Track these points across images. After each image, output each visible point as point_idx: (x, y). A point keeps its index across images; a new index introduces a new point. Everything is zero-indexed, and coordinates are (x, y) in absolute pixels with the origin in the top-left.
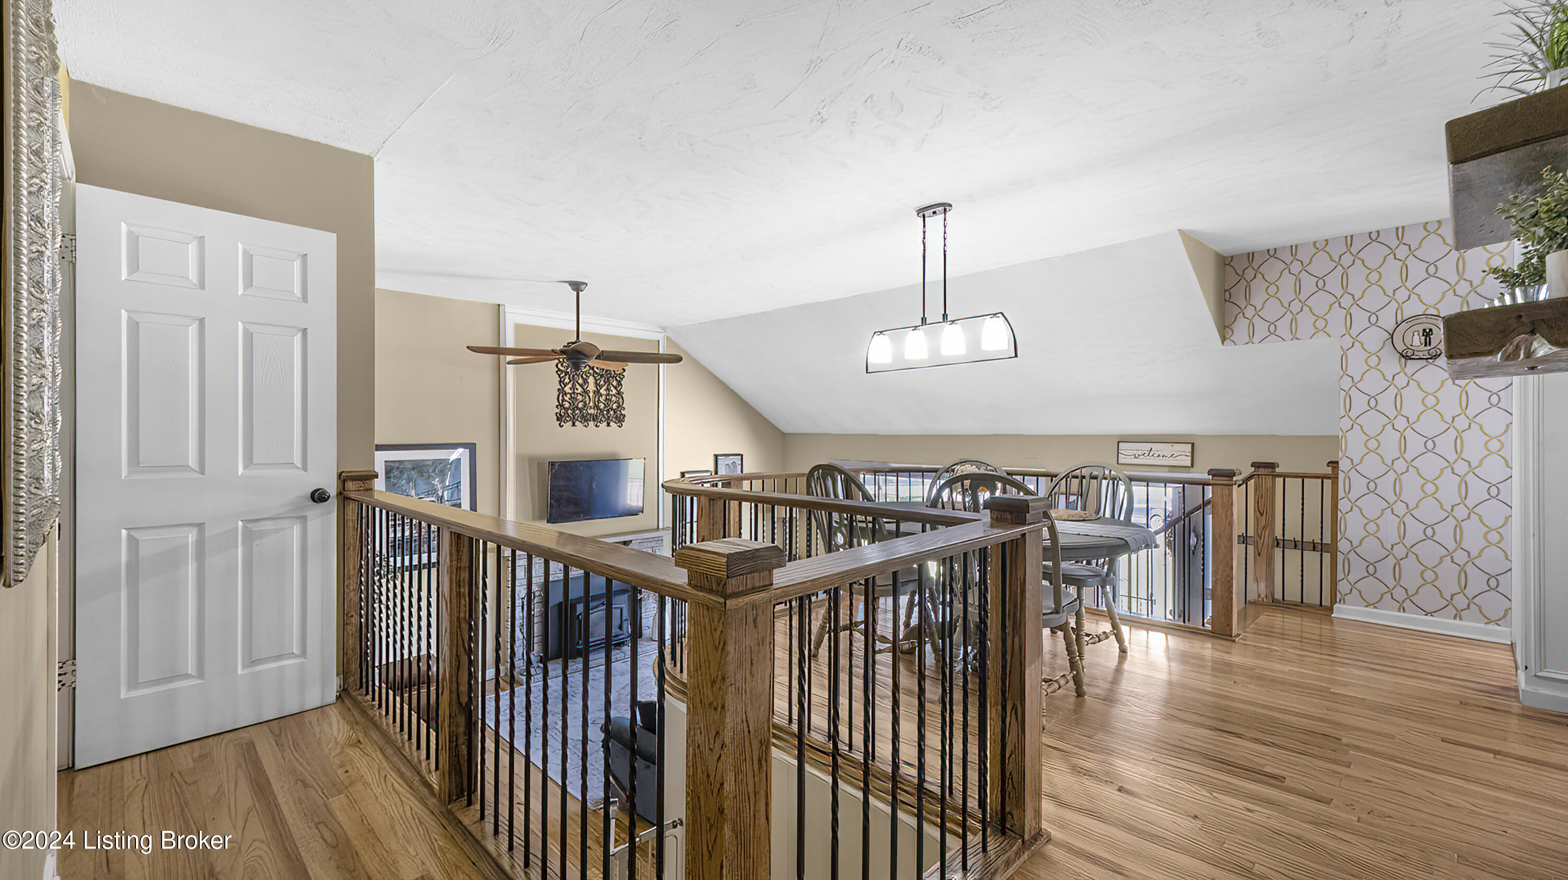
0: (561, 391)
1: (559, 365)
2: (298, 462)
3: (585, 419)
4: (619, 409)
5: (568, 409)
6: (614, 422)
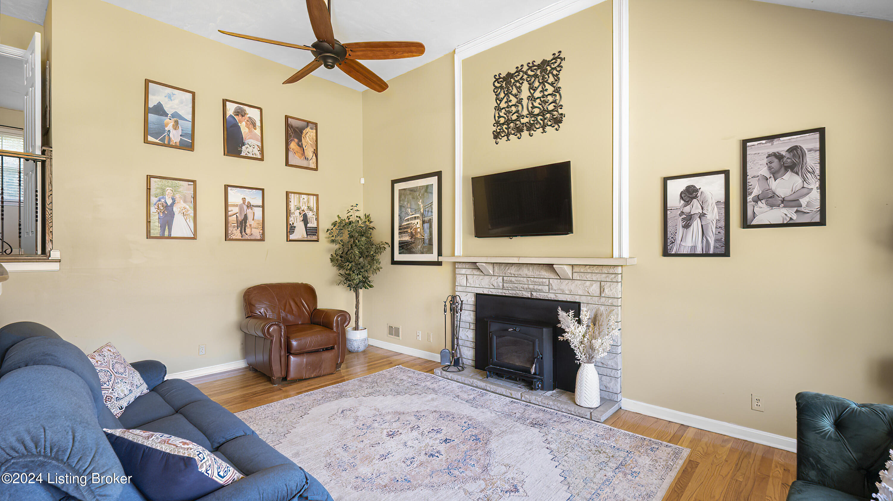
0: (498, 108)
1: (496, 84)
3: (519, 131)
4: (555, 109)
5: (503, 124)
6: (550, 125)
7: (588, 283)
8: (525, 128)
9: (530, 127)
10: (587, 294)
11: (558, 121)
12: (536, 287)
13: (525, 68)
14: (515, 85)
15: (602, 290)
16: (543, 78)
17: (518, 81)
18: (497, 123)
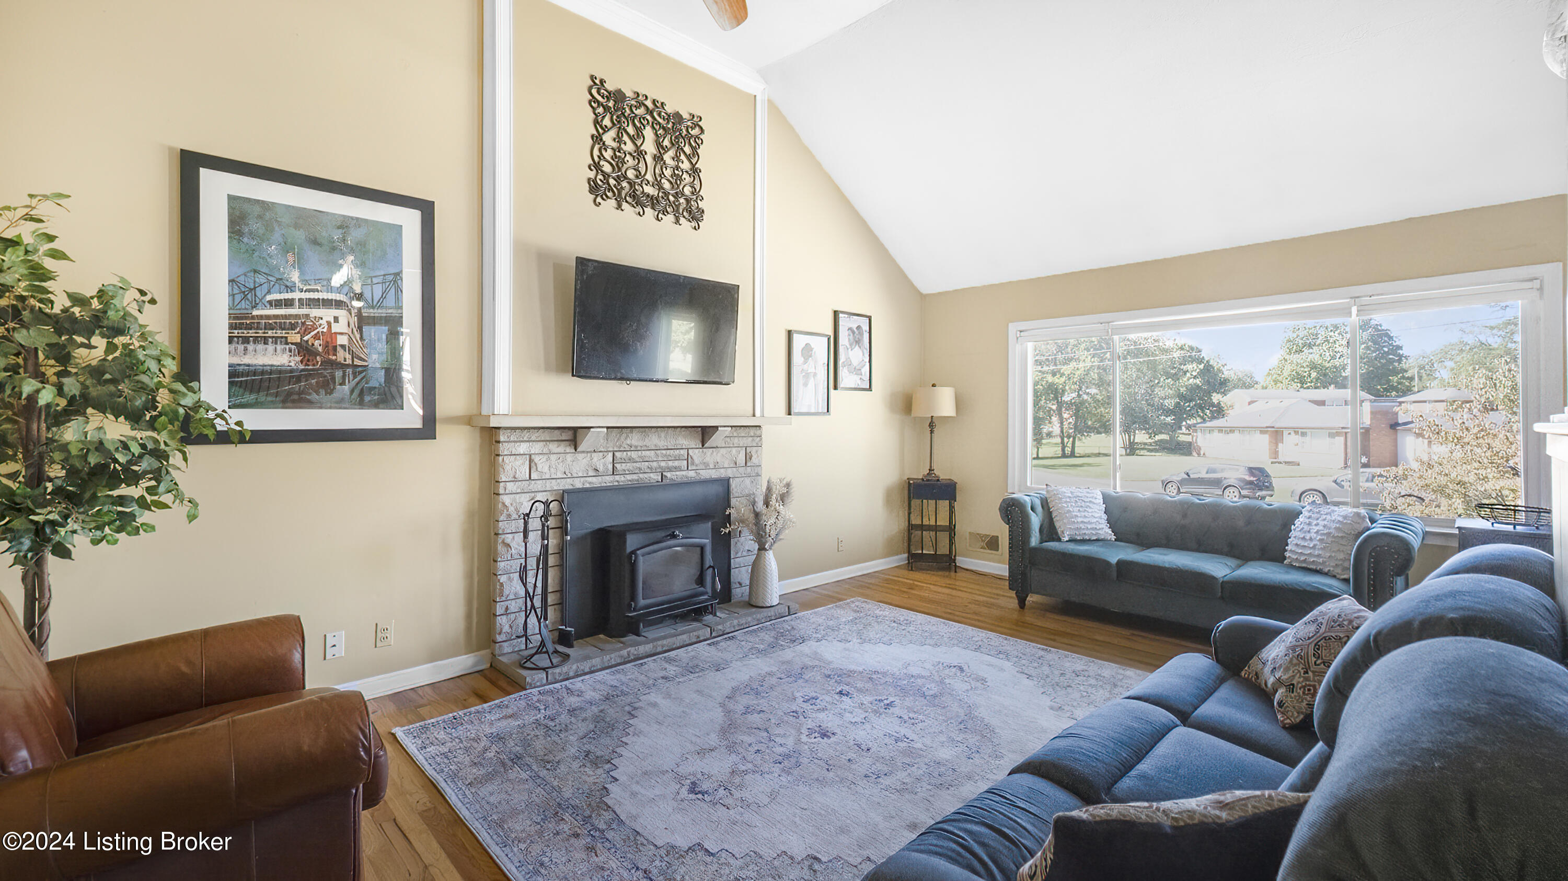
0: (597, 139)
1: (595, 93)
3: (638, 200)
4: (694, 195)
5: (609, 176)
6: (686, 218)
7: (734, 451)
8: (649, 203)
9: (657, 207)
10: (735, 465)
11: (697, 217)
13: (649, 105)
14: (633, 123)
15: (748, 458)
16: (677, 139)
17: (637, 118)
18: (597, 167)
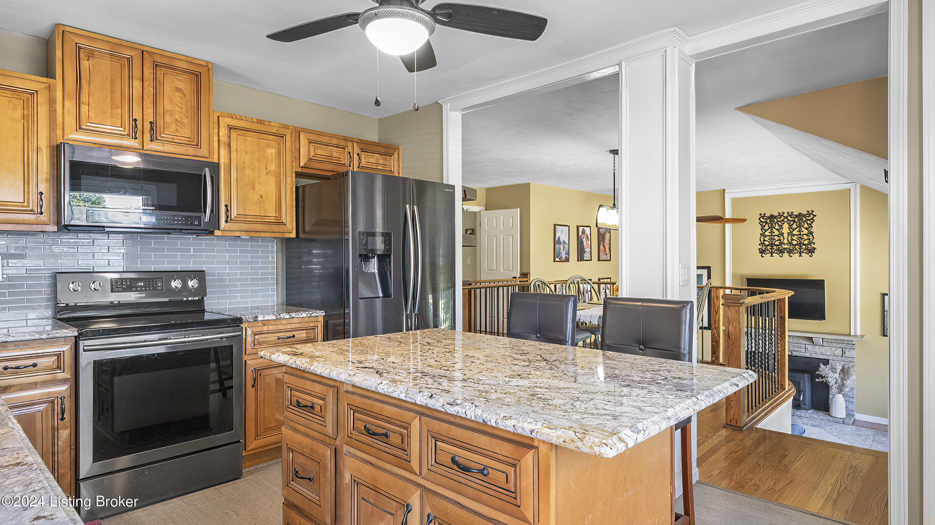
0: (763, 235)
1: (761, 219)
2: (511, 269)
3: (781, 252)
4: (810, 243)
5: (768, 246)
6: (805, 253)
7: (834, 349)
8: (786, 251)
9: (790, 252)
10: (833, 355)
11: (811, 251)
12: (795, 349)
13: (786, 215)
14: (778, 224)
15: (843, 353)
16: (800, 223)
17: (780, 221)
18: (763, 244)
